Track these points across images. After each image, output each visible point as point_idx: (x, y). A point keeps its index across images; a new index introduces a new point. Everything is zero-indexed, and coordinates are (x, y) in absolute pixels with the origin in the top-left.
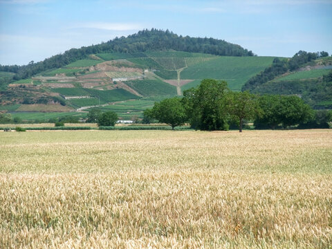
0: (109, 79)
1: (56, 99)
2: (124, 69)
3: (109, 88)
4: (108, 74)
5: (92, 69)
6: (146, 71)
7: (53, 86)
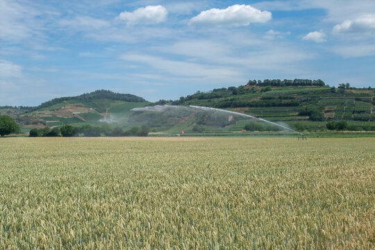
0: (70, 112)
1: (41, 122)
2: (79, 108)
3: (70, 117)
4: (70, 110)
5: (63, 108)
6: (91, 109)
7: (41, 116)
